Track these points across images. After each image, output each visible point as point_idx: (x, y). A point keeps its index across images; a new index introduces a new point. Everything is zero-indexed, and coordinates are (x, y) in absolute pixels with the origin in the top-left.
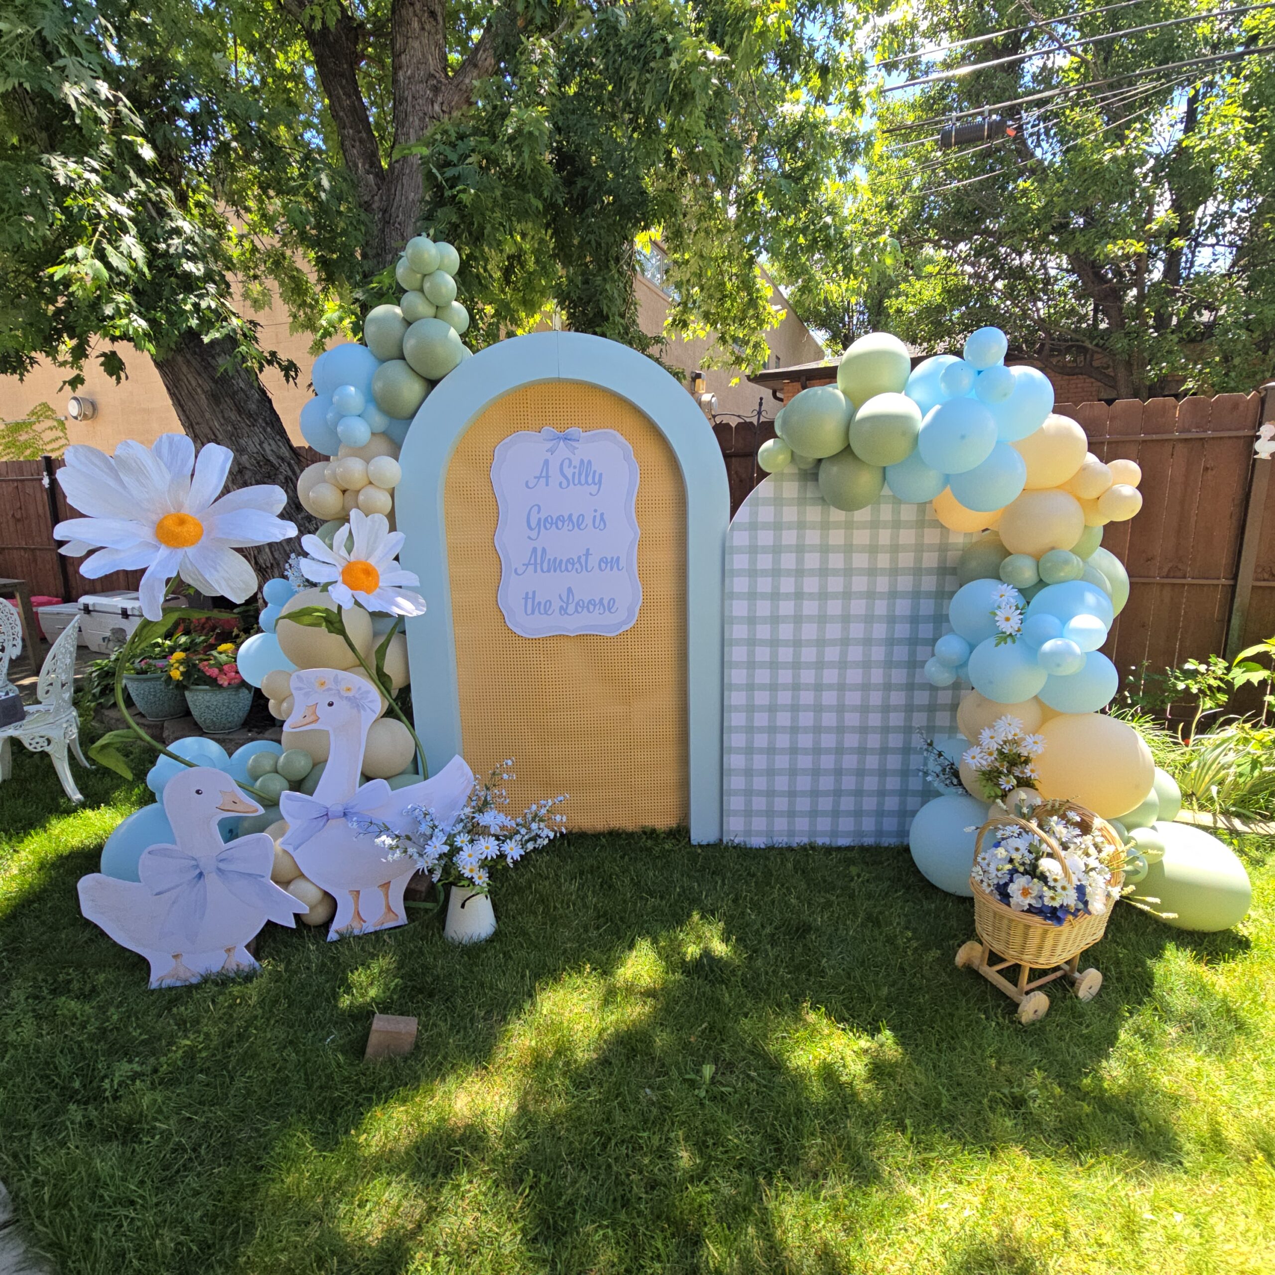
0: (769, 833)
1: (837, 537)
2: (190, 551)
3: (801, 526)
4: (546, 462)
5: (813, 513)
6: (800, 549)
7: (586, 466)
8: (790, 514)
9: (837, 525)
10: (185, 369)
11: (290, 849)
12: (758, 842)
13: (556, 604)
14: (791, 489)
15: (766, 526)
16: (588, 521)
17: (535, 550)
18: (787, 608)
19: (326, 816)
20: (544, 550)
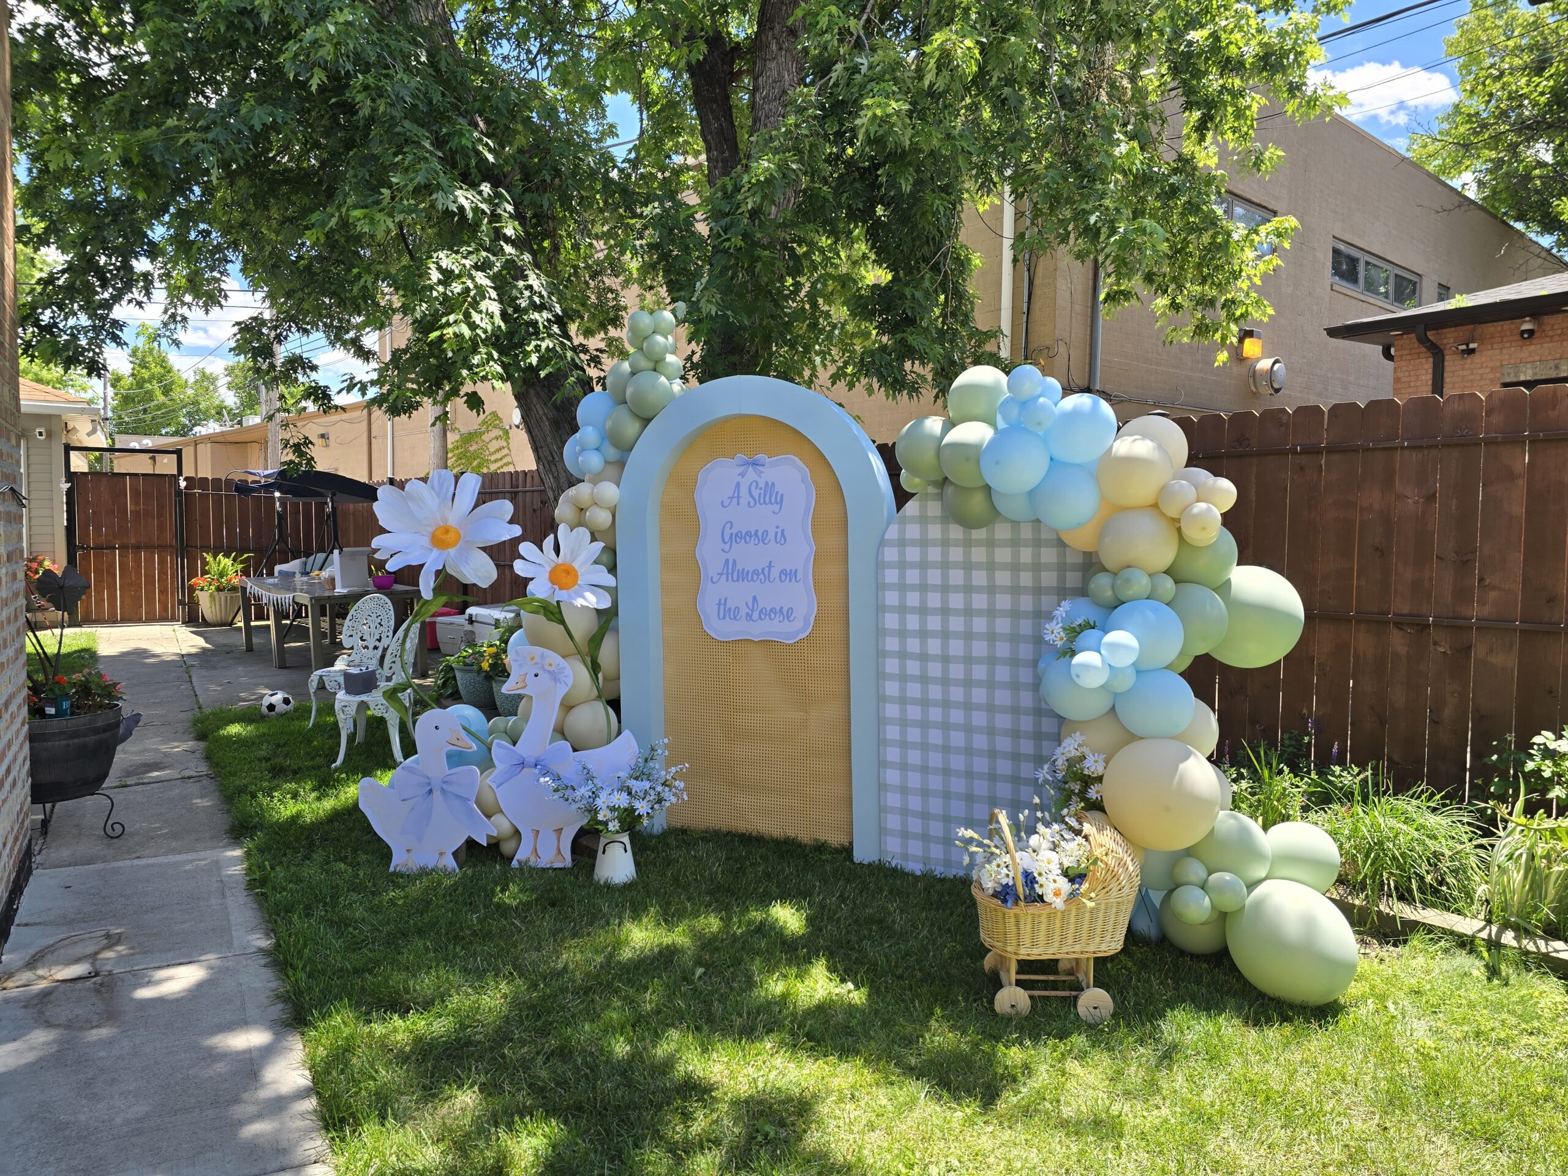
0: (926, 860)
1: (979, 554)
2: (452, 551)
3: (945, 543)
4: (738, 484)
5: (956, 532)
6: (945, 565)
7: (770, 487)
8: (935, 531)
9: (979, 543)
10: (535, 400)
11: (494, 786)
12: (915, 867)
13: (744, 611)
14: (934, 509)
15: (913, 543)
16: (771, 536)
17: (727, 561)
18: (934, 623)
19: (522, 764)
20: (734, 562)
